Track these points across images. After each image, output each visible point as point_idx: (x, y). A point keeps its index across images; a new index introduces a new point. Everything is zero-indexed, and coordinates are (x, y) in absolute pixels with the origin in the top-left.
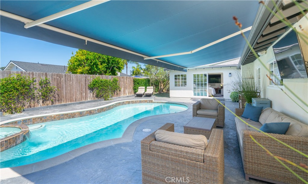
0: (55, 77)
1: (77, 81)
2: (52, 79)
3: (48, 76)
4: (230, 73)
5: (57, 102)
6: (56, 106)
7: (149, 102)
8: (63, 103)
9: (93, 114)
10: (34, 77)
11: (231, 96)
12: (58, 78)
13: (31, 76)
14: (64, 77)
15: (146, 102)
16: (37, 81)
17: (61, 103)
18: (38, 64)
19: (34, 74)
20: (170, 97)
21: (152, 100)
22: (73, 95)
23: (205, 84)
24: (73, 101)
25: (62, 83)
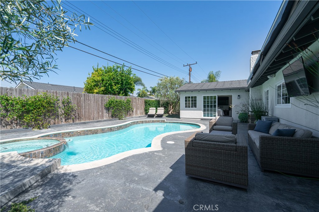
0: (76, 96)
1: (95, 100)
2: (73, 99)
3: (70, 95)
4: (239, 96)
5: (77, 120)
6: (77, 124)
7: (162, 122)
8: (82, 121)
9: (113, 131)
10: (58, 96)
11: (239, 117)
12: (78, 97)
13: (55, 94)
14: (83, 96)
15: (158, 121)
16: (60, 100)
17: (81, 121)
18: (48, 84)
19: (58, 93)
20: (180, 118)
21: (164, 120)
22: (91, 114)
23: (215, 106)
24: (91, 120)
25: (81, 102)
